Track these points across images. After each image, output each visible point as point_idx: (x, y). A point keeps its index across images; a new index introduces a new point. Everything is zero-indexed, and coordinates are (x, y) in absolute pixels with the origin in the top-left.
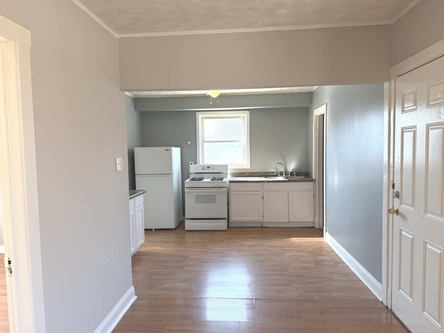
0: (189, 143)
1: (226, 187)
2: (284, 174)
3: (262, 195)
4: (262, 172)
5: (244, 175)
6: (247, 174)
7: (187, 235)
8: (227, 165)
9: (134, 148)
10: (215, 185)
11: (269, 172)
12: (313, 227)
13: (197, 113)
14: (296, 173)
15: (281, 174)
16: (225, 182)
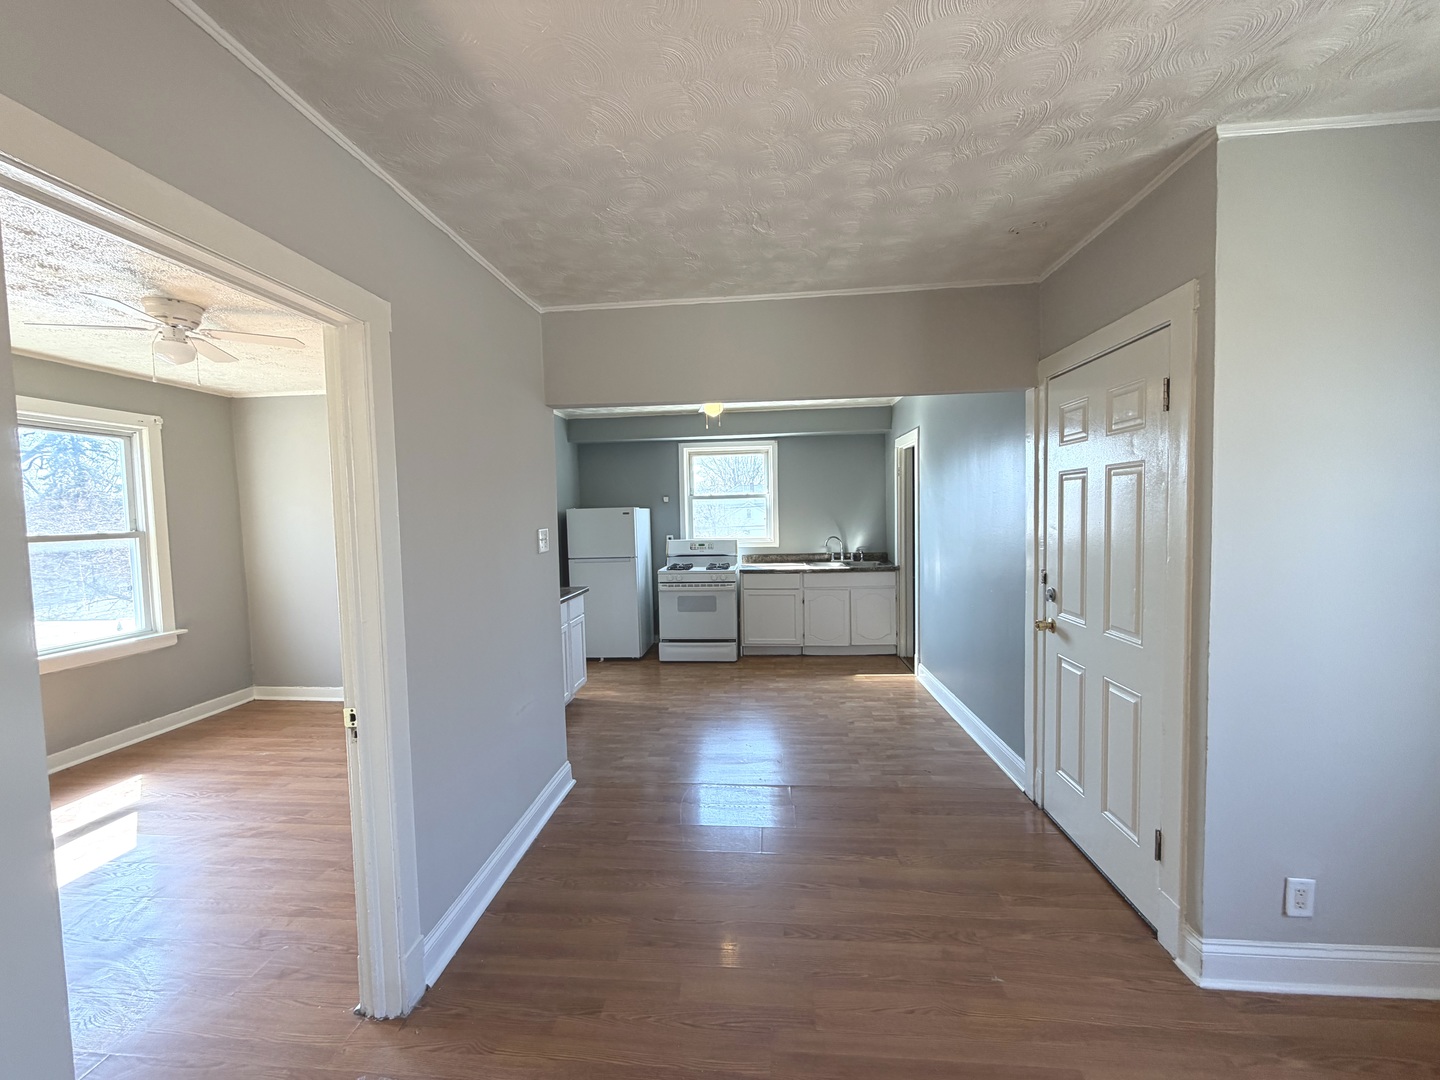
0: (666, 499)
1: (734, 582)
2: (842, 557)
3: (802, 597)
4: (802, 554)
5: (768, 560)
6: (774, 558)
7: (663, 671)
8: (736, 541)
9: (568, 510)
10: (714, 578)
11: (814, 554)
12: (895, 655)
13: (681, 445)
14: (864, 556)
15: (837, 557)
16: (733, 572)
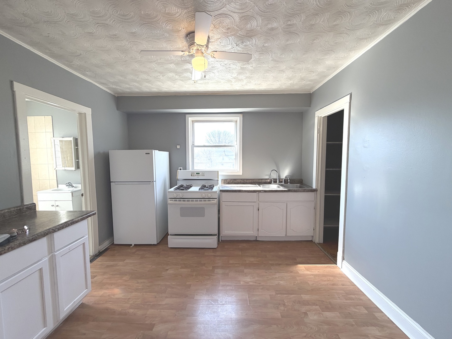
0: (178, 147)
1: (216, 198)
2: (278, 181)
3: (257, 207)
4: (255, 179)
5: (236, 182)
6: (239, 181)
8: (218, 171)
9: (109, 150)
10: (204, 196)
11: (262, 179)
12: (312, 241)
13: (187, 116)
14: (290, 181)
15: (275, 182)
16: (215, 192)
